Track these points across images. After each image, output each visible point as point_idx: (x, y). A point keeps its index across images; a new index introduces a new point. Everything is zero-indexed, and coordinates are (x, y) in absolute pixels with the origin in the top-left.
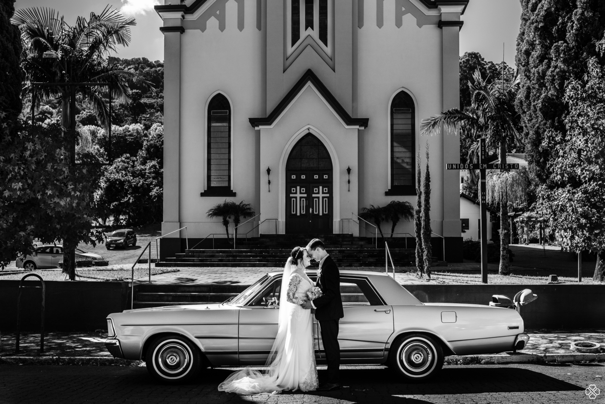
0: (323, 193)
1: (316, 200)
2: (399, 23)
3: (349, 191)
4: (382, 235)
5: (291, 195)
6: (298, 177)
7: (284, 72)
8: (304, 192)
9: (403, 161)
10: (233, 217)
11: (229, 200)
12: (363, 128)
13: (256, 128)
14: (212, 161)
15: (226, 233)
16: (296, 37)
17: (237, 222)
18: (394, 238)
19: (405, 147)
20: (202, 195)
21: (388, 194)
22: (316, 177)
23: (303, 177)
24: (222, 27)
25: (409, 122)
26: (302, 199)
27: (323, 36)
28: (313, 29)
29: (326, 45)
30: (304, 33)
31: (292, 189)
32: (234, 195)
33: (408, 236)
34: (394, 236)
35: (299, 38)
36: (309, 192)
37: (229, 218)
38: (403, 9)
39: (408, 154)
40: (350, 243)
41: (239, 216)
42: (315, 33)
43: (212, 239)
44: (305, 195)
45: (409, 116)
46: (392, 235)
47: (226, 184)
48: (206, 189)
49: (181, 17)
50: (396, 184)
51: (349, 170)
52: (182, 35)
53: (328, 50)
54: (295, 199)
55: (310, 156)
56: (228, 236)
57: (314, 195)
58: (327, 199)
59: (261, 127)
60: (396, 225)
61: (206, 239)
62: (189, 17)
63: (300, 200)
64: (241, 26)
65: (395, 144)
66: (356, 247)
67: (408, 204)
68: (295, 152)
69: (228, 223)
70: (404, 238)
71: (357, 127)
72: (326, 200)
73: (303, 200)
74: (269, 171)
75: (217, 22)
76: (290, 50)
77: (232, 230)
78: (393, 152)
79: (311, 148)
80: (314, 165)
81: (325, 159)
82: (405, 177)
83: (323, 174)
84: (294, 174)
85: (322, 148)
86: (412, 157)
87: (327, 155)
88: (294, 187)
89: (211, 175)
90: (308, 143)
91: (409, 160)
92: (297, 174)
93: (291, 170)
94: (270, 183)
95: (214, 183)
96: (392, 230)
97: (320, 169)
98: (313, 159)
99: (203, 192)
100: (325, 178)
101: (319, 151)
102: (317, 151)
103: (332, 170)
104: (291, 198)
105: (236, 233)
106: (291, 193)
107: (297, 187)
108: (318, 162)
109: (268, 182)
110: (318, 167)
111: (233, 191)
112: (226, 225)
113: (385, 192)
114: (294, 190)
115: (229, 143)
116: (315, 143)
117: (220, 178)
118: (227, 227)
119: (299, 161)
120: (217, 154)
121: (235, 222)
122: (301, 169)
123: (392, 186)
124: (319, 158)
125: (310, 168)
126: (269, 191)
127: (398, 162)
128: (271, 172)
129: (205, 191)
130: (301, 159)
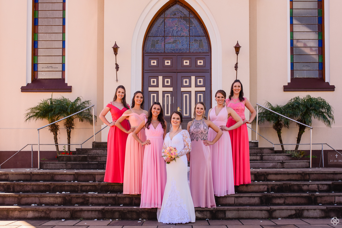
0: (197, 86)
1: (186, 97)
4: (282, 146)
5: (150, 89)
6: (161, 63)
8: (169, 84)
9: (305, 44)
14: (39, 43)
15: (54, 143)
17: (69, 125)
19: (308, 25)
20: (24, 89)
21: (286, 89)
22: (186, 63)
23: (168, 63)
26: (166, 95)
31: (152, 80)
32: (69, 89)
34: (301, 148)
36: (176, 85)
39: (314, 36)
40: (258, 158)
44: (171, 89)
46: (297, 147)
47: (59, 76)
48: (30, 82)
50: (297, 75)
51: (237, 48)
54: (155, 95)
55: (177, 32)
56: (58, 148)
57: (183, 89)
58: (202, 95)
60: (304, 131)
63: (163, 96)
65: (295, 22)
66: (271, 165)
69: (57, 129)
72: (200, 96)
73: (168, 96)
74: (116, 49)
77: (62, 139)
78: (293, 32)
79: (180, 22)
80: (184, 45)
81: (199, 37)
82: (309, 67)
83: (196, 58)
84: (154, 59)
85: (195, 22)
86: (318, 39)
87: (202, 32)
88: (154, 77)
89: (38, 63)
90: (175, 14)
91: (314, 44)
92: (158, 58)
93: (150, 53)
94: (118, 68)
95: (43, 73)
96: (297, 139)
97: (192, 51)
98: (182, 37)
99: (25, 85)
100: (199, 64)
101: (191, 25)
102: (188, 25)
103: (210, 53)
104: (150, 93)
105: (70, 143)
106: (150, 86)
107: (158, 77)
108: (190, 42)
109: (115, 66)
110: (189, 48)
111: (68, 85)
112: (54, 132)
113: (284, 86)
114: (154, 82)
115: (64, 19)
116: (185, 15)
117: (50, 67)
118: (56, 135)
119: (162, 39)
120: (47, 34)
121: (67, 126)
122: (164, 51)
123: (292, 79)
124: (191, 35)
125: (177, 50)
126: (117, 80)
127: (299, 46)
128: (119, 50)
129: (28, 84)
130: (164, 36)
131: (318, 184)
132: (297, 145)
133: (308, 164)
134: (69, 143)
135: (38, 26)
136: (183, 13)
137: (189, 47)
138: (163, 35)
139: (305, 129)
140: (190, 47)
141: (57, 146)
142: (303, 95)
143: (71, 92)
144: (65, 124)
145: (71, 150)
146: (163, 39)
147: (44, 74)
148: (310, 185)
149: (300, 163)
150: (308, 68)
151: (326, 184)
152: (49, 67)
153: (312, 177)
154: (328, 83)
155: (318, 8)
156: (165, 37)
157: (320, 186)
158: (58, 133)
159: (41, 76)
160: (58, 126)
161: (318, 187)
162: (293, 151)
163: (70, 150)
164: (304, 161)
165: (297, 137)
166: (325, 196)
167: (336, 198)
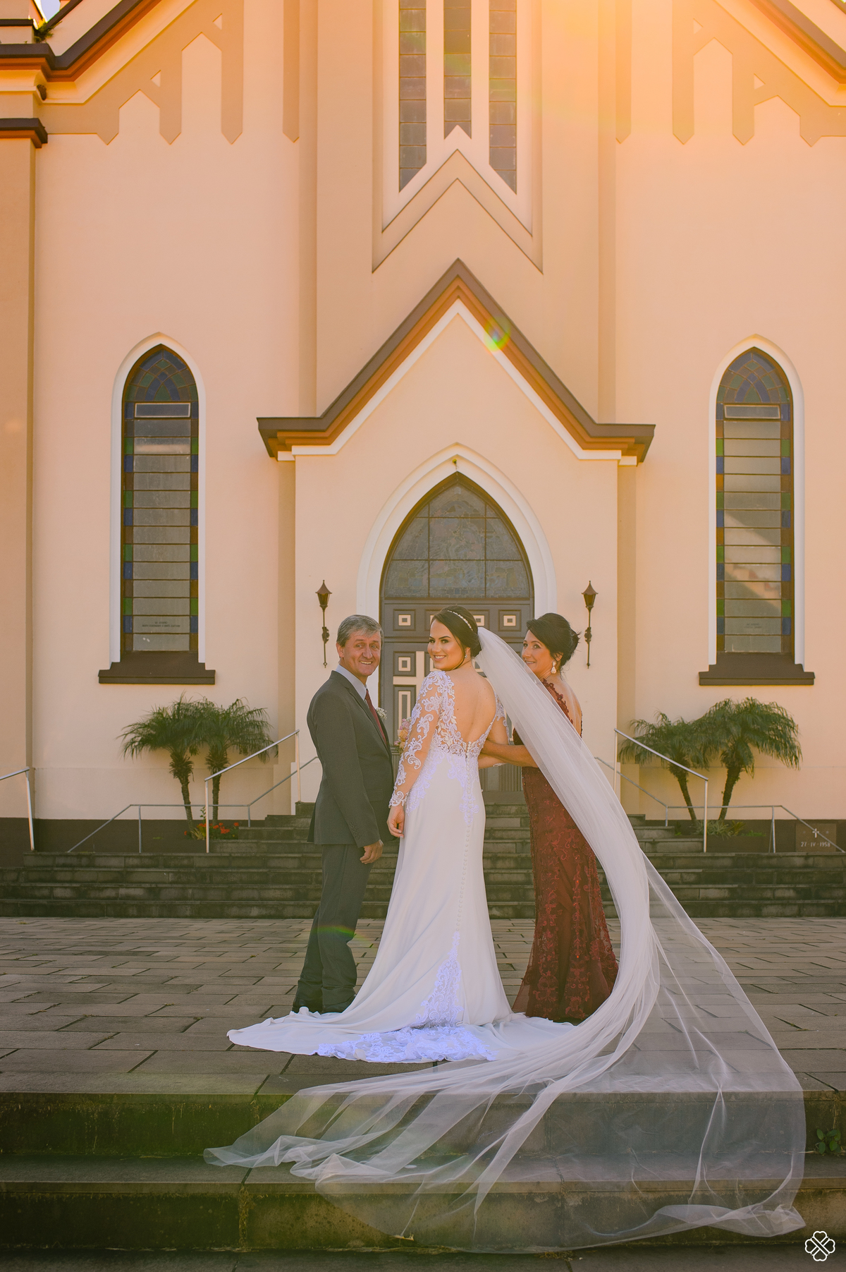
2: (743, 132)
3: (588, 665)
4: (691, 811)
5: (398, 681)
6: (420, 620)
7: (373, 272)
9: (752, 574)
10: (204, 751)
11: (194, 694)
12: (632, 460)
13: (282, 456)
14: (136, 566)
15: (182, 802)
16: (412, 159)
17: (217, 762)
18: (730, 823)
19: (759, 529)
20: (106, 677)
21: (706, 679)
24: (171, 131)
25: (775, 448)
27: (503, 159)
28: (469, 134)
29: (513, 185)
30: (437, 144)
31: (401, 660)
32: (208, 678)
33: (782, 815)
34: (730, 816)
35: (424, 162)
37: (193, 751)
38: (758, 84)
39: (773, 555)
41: (225, 748)
42: (477, 144)
43: (133, 823)
45: (775, 431)
46: (723, 813)
47: (182, 645)
48: (117, 659)
49: (35, 89)
50: (732, 648)
51: (590, 597)
52: (38, 150)
53: (519, 202)
54: (408, 694)
55: (457, 550)
56: (189, 814)
59: (296, 450)
60: (737, 778)
61: (114, 822)
62: (61, 94)
64: (232, 127)
65: (729, 521)
67: (776, 711)
68: (407, 538)
69: (189, 770)
70: (767, 823)
71: (616, 454)
74: (323, 596)
75: (153, 112)
76: (394, 199)
77: (201, 793)
78: (724, 545)
79: (463, 527)
80: (473, 581)
81: (508, 562)
82: (759, 627)
83: (500, 610)
84: (404, 611)
85: (498, 527)
86: (781, 563)
87: (514, 550)
88: (405, 653)
89: (134, 614)
90: (453, 509)
91: (774, 574)
92: (414, 610)
93: (396, 598)
94: (328, 635)
95: (144, 639)
96: (723, 795)
97: (490, 593)
98: (469, 562)
99: (108, 668)
100: (506, 624)
101: (488, 534)
102: (482, 535)
103: (531, 599)
104: (397, 688)
105: (217, 803)
106: (396, 673)
107: (415, 653)
108: (485, 573)
109: (322, 632)
110: (485, 588)
111: (207, 668)
112: (183, 777)
113: (700, 673)
114: (405, 664)
115: (194, 512)
116: (475, 510)
117: (162, 624)
118: (185, 783)
119: (423, 567)
120: (154, 546)
121: (212, 765)
122: (429, 593)
123: (720, 656)
124: (488, 558)
125: (457, 590)
126: (325, 664)
127: (739, 578)
128: (331, 599)
129: (113, 664)
130: (428, 560)
131: (681, 873)
132: (723, 809)
133: (700, 844)
134: (216, 801)
135: (132, 526)
136: (471, 506)
137: (484, 585)
138: (426, 557)
139: (741, 773)
140: (486, 584)
141: (188, 808)
142: (738, 695)
143: (213, 683)
144: (209, 760)
145: (220, 818)
146: (426, 565)
147: (148, 640)
148: (670, 875)
149: (685, 843)
150: (758, 631)
151: (694, 873)
152: (158, 624)
153: (679, 862)
154: (800, 666)
155: (781, 490)
156: (431, 562)
157: (685, 876)
158: (190, 778)
159: (142, 644)
160: (190, 762)
161: (681, 877)
162: (715, 821)
163: (217, 818)
164: (693, 840)
165: (724, 790)
166: (685, 888)
167: (702, 891)
